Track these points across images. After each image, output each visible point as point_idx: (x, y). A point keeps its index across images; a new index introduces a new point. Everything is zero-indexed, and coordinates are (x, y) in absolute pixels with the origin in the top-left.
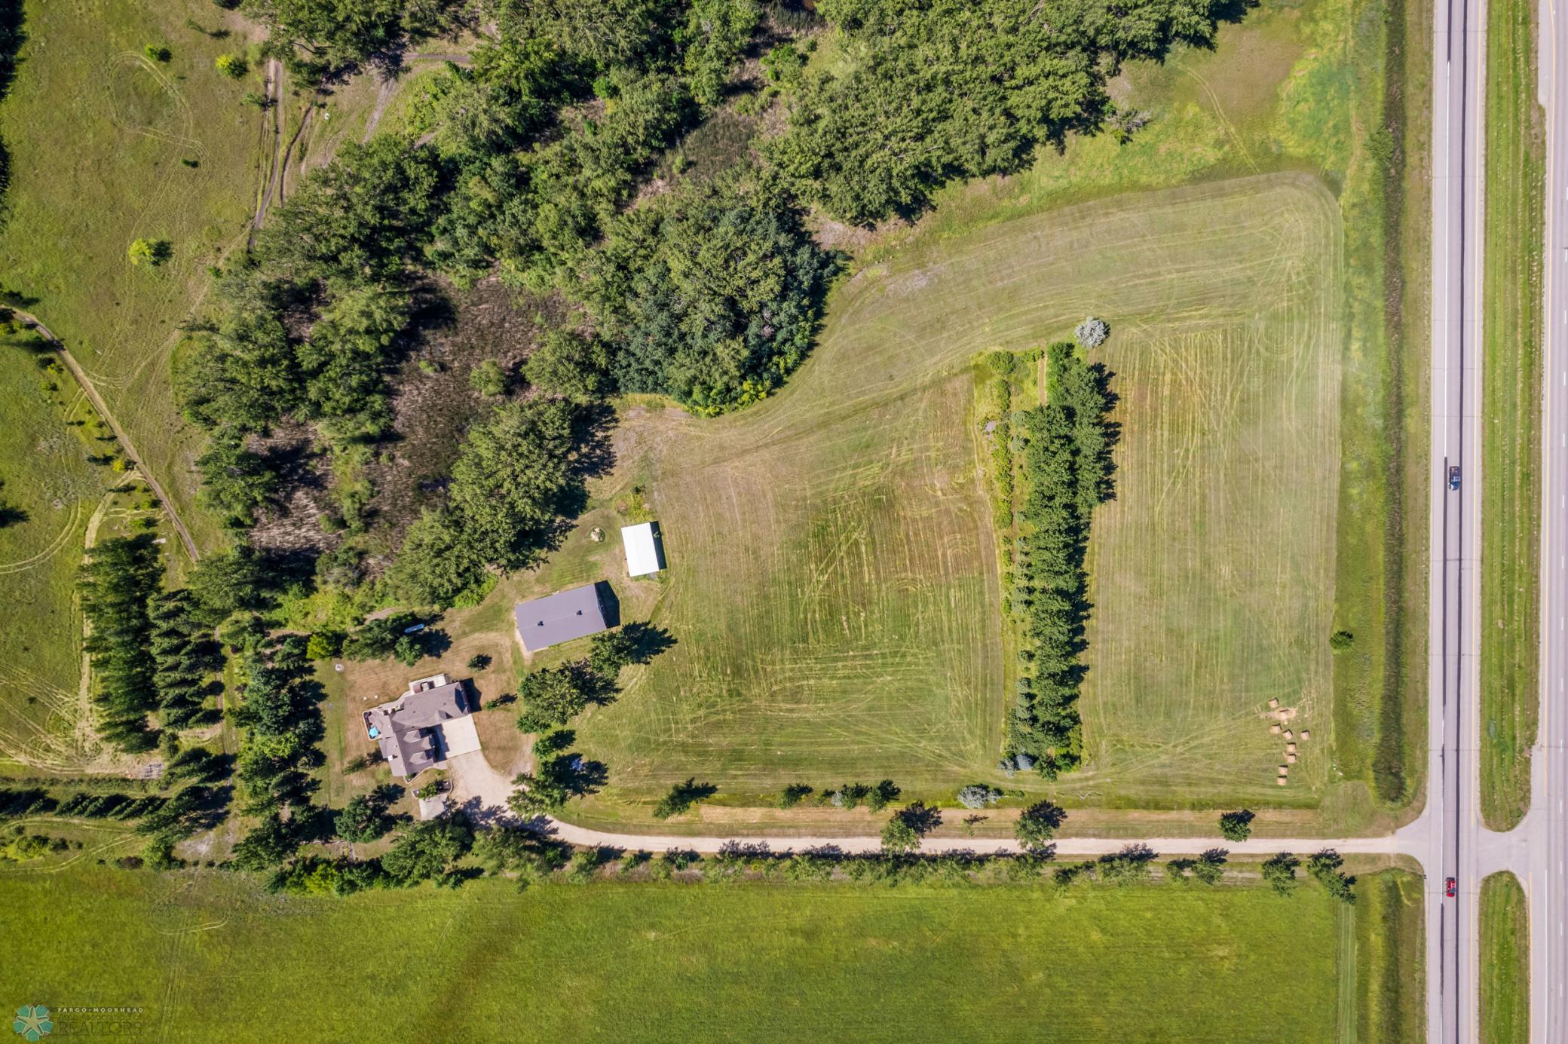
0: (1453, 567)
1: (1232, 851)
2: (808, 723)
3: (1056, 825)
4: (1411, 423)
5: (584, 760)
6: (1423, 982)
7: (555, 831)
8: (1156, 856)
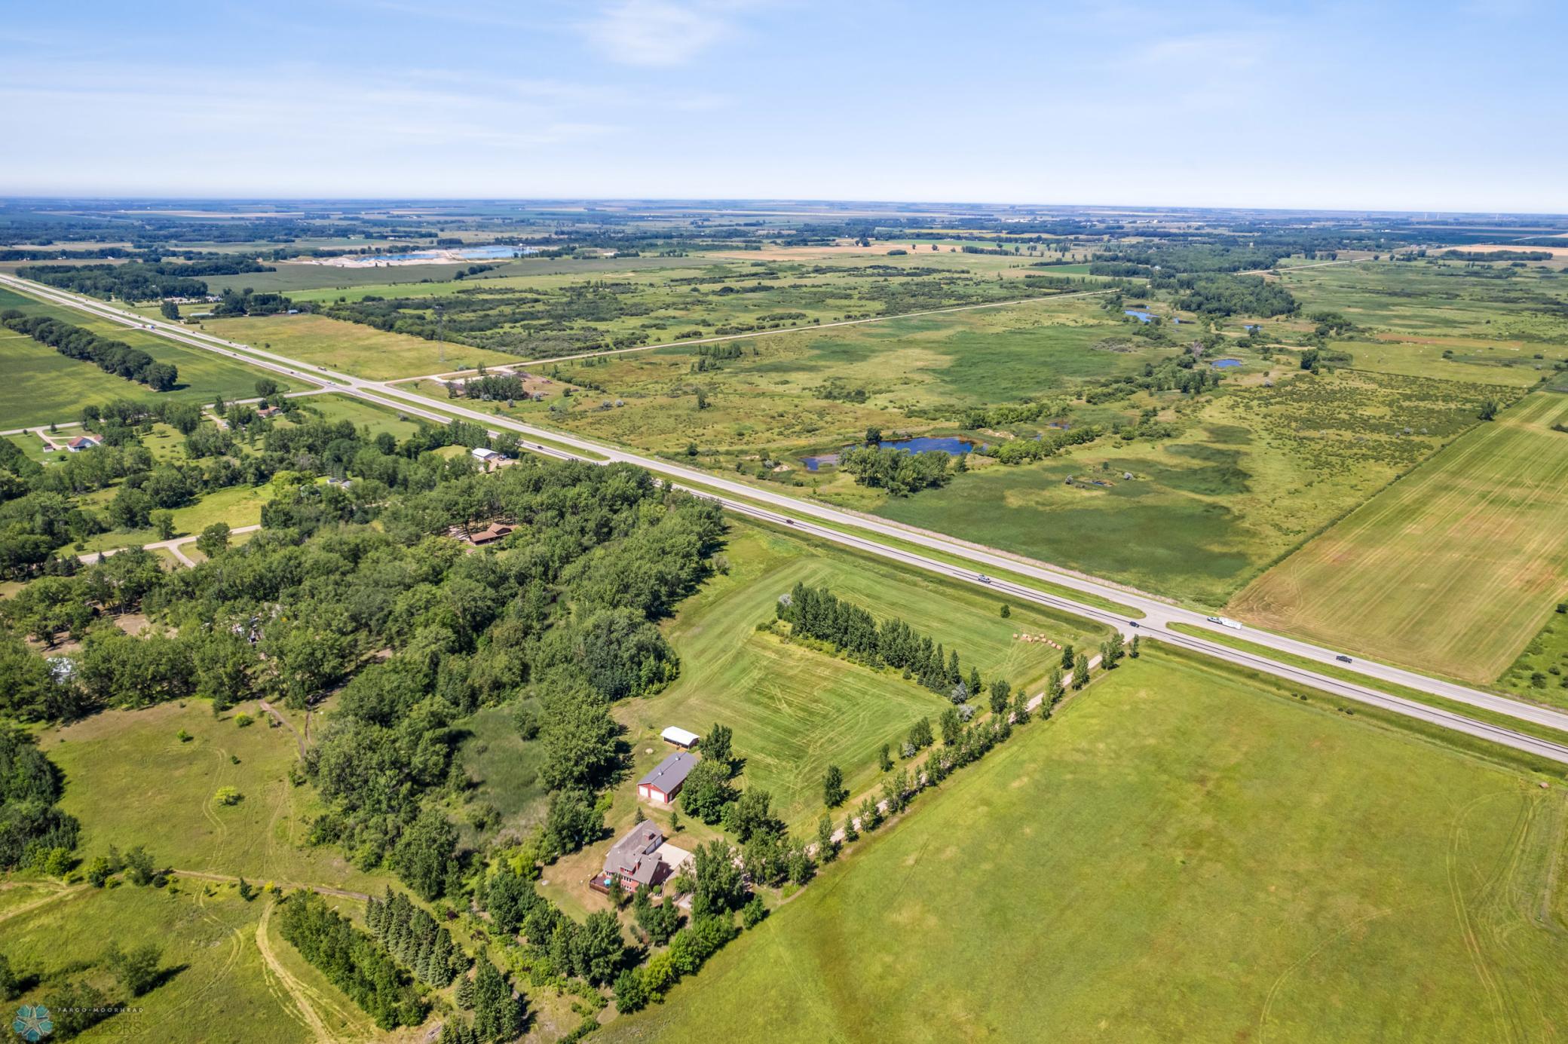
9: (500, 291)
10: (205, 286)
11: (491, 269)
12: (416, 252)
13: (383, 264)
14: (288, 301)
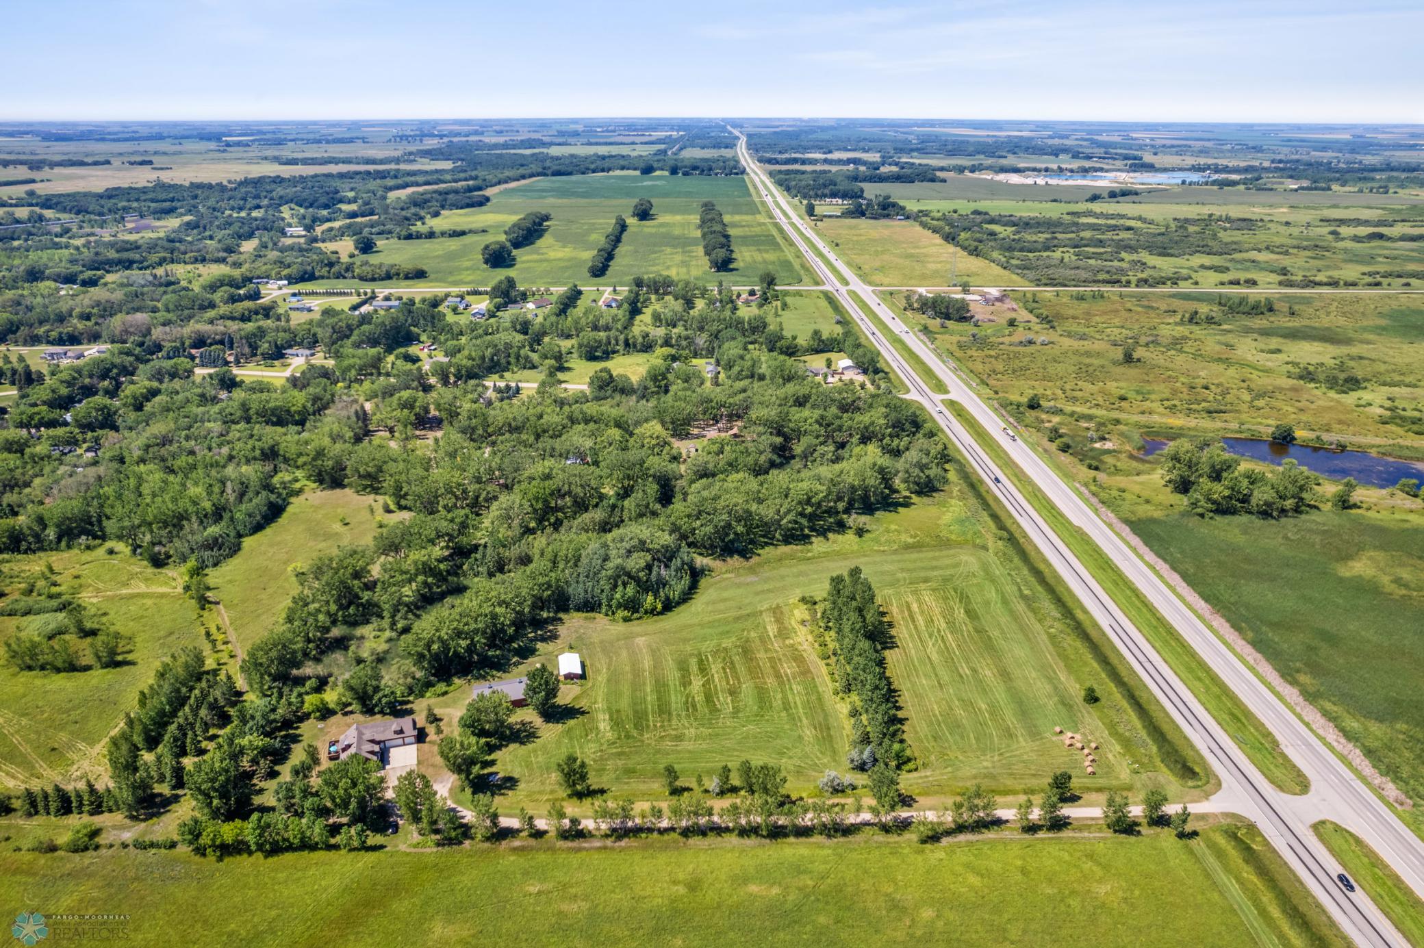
0: (1147, 665)
1: (1073, 815)
2: (690, 752)
3: (910, 806)
4: (1079, 615)
5: (500, 775)
6: (1319, 906)
7: (463, 817)
8: (1007, 821)
9: (1112, 217)
10: (862, 191)
11: (1136, 194)
12: (1098, 174)
13: (1041, 181)
14: (903, 208)
